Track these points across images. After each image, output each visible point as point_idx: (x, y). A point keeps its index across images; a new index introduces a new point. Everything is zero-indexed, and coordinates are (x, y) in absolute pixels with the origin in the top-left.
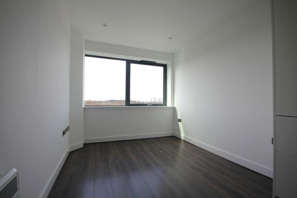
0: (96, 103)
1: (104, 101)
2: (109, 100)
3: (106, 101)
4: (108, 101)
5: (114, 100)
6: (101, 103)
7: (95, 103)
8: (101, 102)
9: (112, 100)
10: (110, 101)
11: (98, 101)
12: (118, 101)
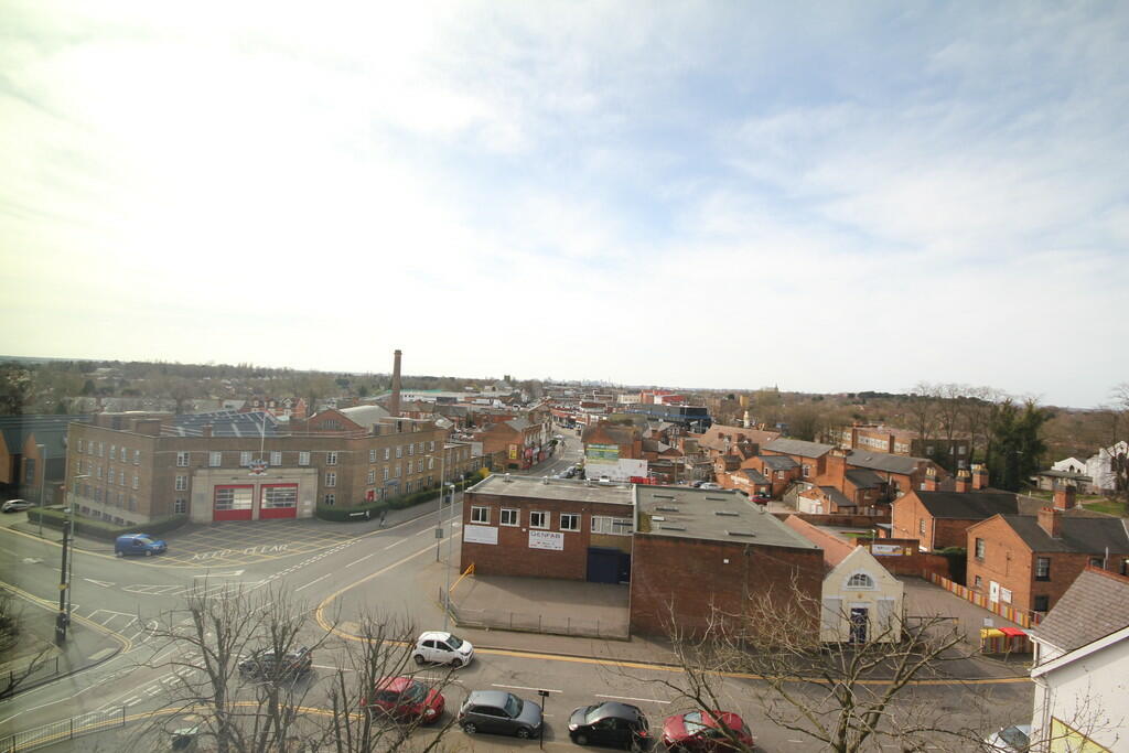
0: (800, 404)
1: (835, 396)
2: (857, 391)
3: (841, 396)
4: (851, 396)
5: (880, 394)
6: (820, 403)
7: (796, 400)
8: (821, 398)
9: (871, 395)
10: (861, 395)
11: (808, 396)
12: (899, 396)
